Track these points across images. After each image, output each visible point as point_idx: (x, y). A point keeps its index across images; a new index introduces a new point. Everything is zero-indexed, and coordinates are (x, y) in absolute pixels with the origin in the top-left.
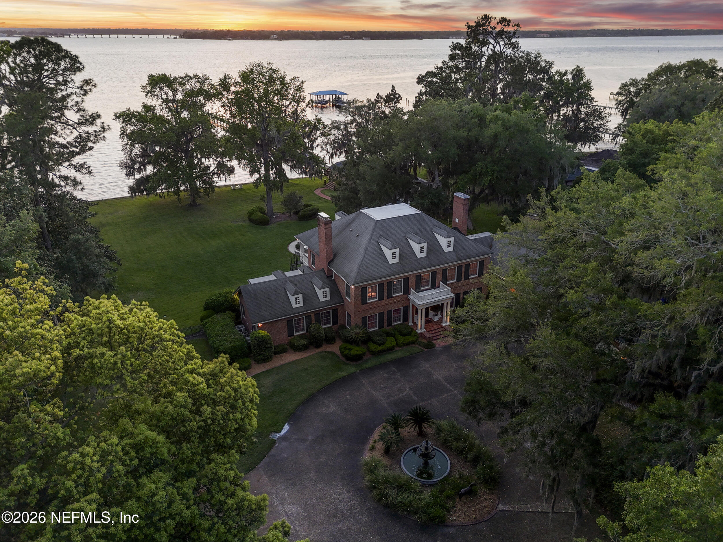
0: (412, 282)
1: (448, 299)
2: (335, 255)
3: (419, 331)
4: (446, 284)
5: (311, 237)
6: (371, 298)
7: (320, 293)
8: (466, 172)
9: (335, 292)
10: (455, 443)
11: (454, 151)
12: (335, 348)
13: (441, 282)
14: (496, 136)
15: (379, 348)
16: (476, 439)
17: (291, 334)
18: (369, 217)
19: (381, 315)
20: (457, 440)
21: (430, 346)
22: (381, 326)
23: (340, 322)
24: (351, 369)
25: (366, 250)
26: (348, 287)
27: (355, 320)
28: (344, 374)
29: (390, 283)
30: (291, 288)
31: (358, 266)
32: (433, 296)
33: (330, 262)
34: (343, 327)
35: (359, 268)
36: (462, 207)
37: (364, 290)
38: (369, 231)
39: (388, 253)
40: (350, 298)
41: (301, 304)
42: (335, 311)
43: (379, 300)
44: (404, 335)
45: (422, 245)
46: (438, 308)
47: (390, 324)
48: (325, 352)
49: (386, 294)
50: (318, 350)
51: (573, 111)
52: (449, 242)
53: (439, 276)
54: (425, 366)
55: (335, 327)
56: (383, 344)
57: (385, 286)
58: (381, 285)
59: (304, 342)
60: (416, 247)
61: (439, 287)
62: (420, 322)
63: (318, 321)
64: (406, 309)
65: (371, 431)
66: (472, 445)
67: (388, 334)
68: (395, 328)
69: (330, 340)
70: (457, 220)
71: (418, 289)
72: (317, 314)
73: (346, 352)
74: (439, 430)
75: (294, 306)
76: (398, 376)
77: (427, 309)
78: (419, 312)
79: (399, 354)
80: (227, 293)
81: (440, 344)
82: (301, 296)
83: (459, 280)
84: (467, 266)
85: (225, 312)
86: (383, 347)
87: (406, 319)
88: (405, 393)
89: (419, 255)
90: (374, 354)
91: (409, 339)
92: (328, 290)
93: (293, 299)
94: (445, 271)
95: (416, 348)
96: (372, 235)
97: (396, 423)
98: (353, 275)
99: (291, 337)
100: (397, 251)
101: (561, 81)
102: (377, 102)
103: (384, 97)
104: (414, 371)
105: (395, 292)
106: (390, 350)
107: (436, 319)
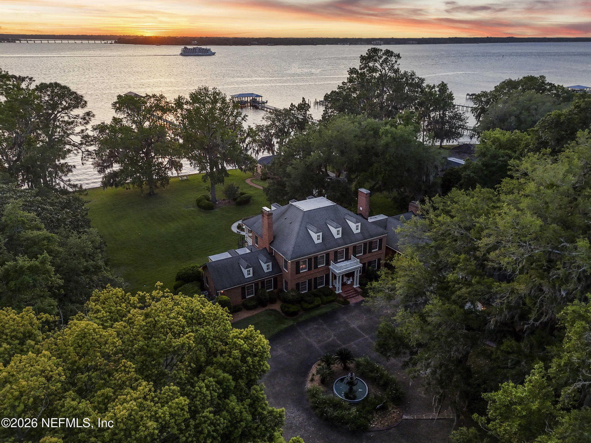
0: (332, 257)
1: (358, 268)
2: (274, 238)
3: (337, 292)
4: (355, 257)
5: (254, 223)
6: (303, 269)
7: (264, 266)
8: (366, 171)
9: (276, 265)
10: (370, 374)
11: (356, 156)
12: (277, 307)
13: (352, 256)
14: (387, 145)
15: (310, 306)
16: (384, 371)
17: (244, 297)
18: (298, 209)
19: (310, 281)
20: (371, 371)
21: (346, 303)
22: (310, 289)
23: (279, 287)
24: (290, 323)
25: (298, 233)
26: (286, 262)
27: (291, 285)
28: (285, 326)
29: (316, 258)
30: (243, 263)
31: (293, 246)
32: (347, 266)
33: (271, 243)
34: (281, 291)
35: (294, 247)
36: (364, 199)
37: (298, 264)
38: (300, 219)
39: (314, 236)
40: (287, 269)
41: (251, 275)
42: (275, 279)
43: (308, 270)
44: (327, 295)
45: (338, 229)
46: (350, 275)
47: (316, 287)
48: (270, 310)
49: (313, 265)
50: (264, 309)
51: (440, 114)
52: (357, 226)
53: (351, 251)
54: (344, 318)
55: (276, 291)
56: (312, 303)
57: (313, 260)
58: (310, 259)
59: (254, 303)
60: (334, 231)
61: (350, 259)
62: (338, 285)
63: (263, 286)
64: (327, 276)
65: (309, 368)
66: (382, 375)
67: (315, 295)
68: (320, 290)
69: (273, 301)
70: (361, 209)
71: (336, 261)
72: (263, 282)
73: (286, 310)
74: (358, 365)
75: (247, 276)
76: (325, 326)
77: (343, 276)
78: (337, 278)
79: (324, 310)
80: (193, 267)
81: (353, 301)
82: (251, 269)
83: (365, 253)
84: (371, 243)
85: (192, 281)
86: (312, 305)
87: (327, 283)
88: (331, 339)
89: (336, 237)
90: (307, 310)
91: (331, 298)
92: (270, 264)
93: (245, 272)
94: (355, 247)
95: (336, 305)
96: (302, 222)
97: (328, 361)
98: (290, 253)
99: (244, 300)
100: (321, 234)
101: (431, 93)
102: (291, 109)
103: (297, 106)
104: (336, 322)
105: (320, 264)
106: (317, 307)
107: (349, 282)
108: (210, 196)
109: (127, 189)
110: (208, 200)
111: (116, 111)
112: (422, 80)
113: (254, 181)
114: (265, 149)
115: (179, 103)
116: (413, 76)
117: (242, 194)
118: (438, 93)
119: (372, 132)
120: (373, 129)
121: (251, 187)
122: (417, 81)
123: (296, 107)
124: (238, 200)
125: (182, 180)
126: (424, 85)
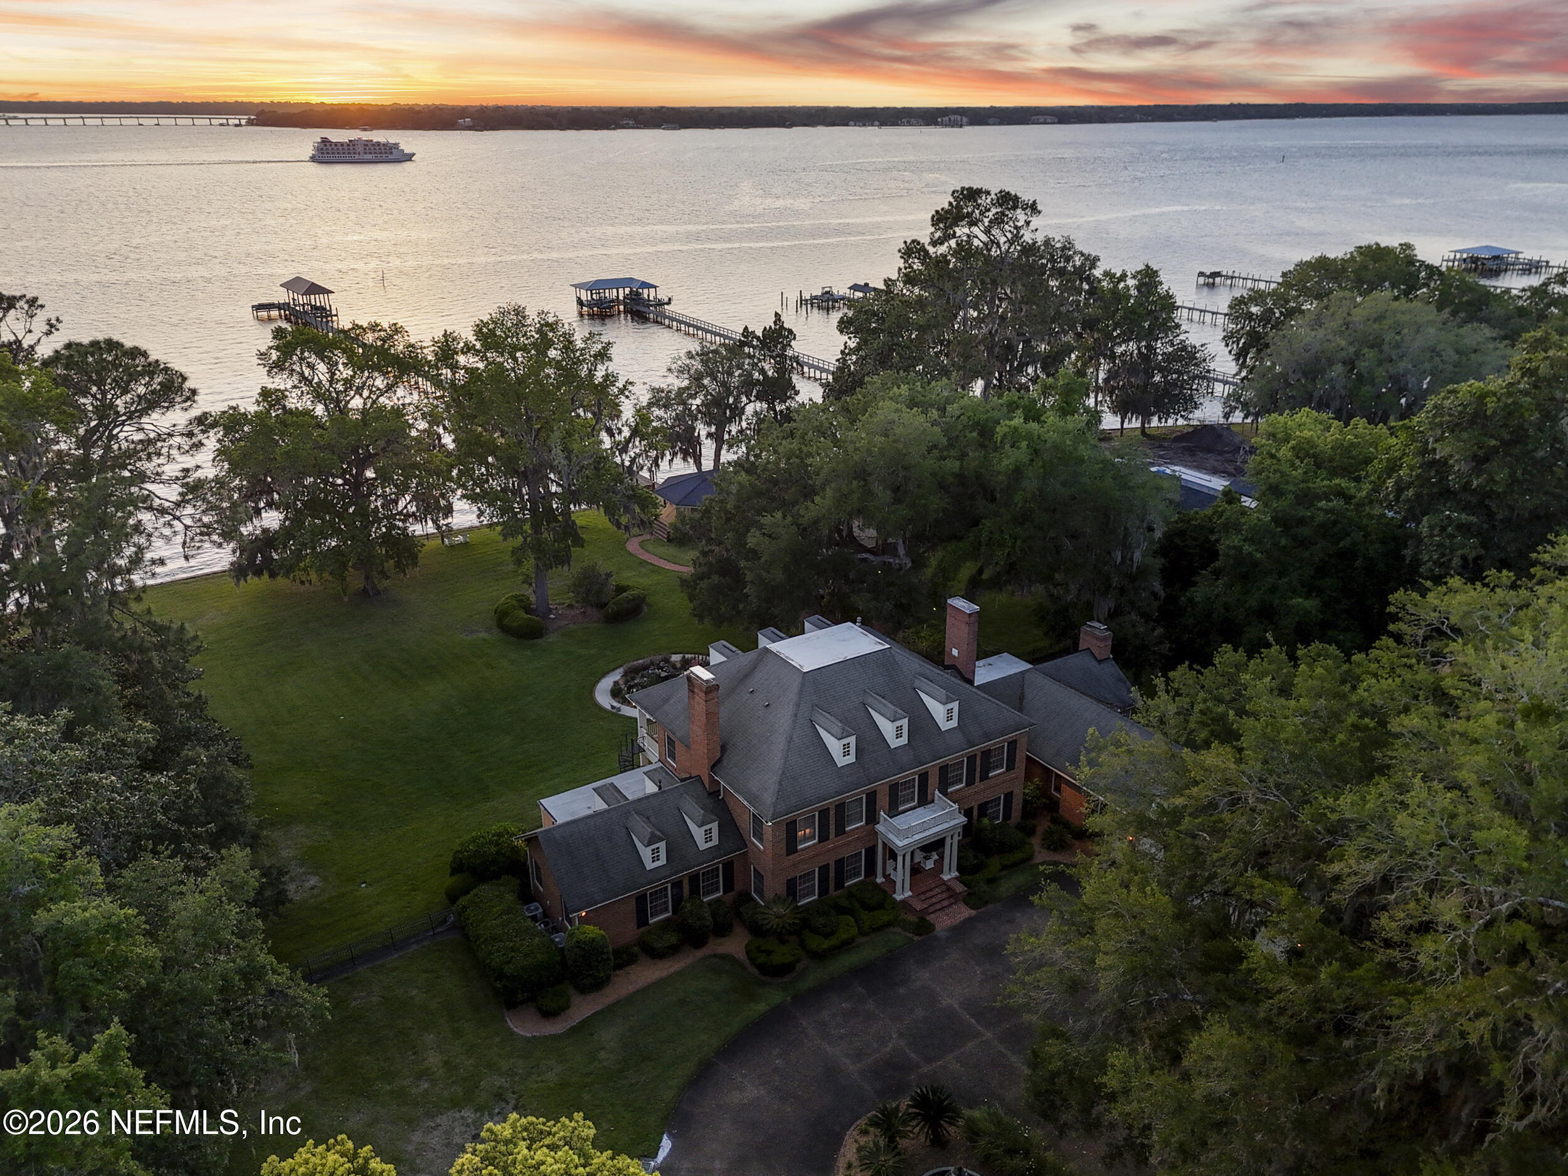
0: (883, 800)
1: (953, 828)
2: (723, 749)
3: (899, 897)
4: (945, 794)
5: (666, 700)
6: (806, 839)
7: (698, 833)
9: (729, 827)
10: (1008, 1160)
11: (936, 503)
12: (735, 945)
13: (937, 792)
14: (1017, 472)
15: (826, 944)
16: (1046, 1149)
17: (642, 921)
18: (785, 663)
19: (824, 869)
20: (1012, 1152)
21: (923, 927)
22: (823, 891)
23: (738, 887)
24: (774, 996)
25: (790, 740)
26: (757, 821)
27: (774, 886)
28: (761, 1007)
29: (841, 807)
30: (641, 828)
31: (776, 778)
32: (925, 826)
33: (715, 766)
34: (745, 897)
35: (780, 783)
36: (965, 629)
37: (791, 828)
38: (792, 694)
39: (834, 746)
40: (761, 840)
41: (663, 861)
42: (728, 866)
43: (820, 841)
44: (870, 909)
45: (898, 723)
46: (935, 846)
47: (839, 885)
48: (715, 956)
49: (832, 827)
50: (700, 953)
52: (950, 711)
53: (933, 780)
54: (922, 976)
55: (730, 896)
56: (833, 933)
57: (832, 813)
58: (824, 813)
59: (672, 939)
60: (887, 727)
61: (933, 801)
62: (901, 874)
63: (695, 891)
64: (871, 852)
65: (835, 1142)
66: (1042, 1165)
67: (841, 910)
68: (851, 895)
69: (722, 930)
70: (955, 652)
71: (893, 812)
72: (694, 879)
73: (762, 959)
74: (973, 1132)
75: (650, 865)
76: (870, 1005)
77: (912, 853)
78: (900, 859)
79: (868, 951)
80: (500, 835)
81: (944, 921)
82: (662, 845)
83: (970, 783)
84: (986, 754)
85: (497, 876)
86: (833, 941)
87: (871, 870)
88: (891, 1045)
89: (894, 743)
90: (819, 957)
91: (884, 917)
92: (714, 826)
93: (646, 853)
94: (944, 770)
95: (898, 936)
96: (798, 705)
97: (888, 1124)
98: (769, 798)
99: (643, 929)
100: (852, 740)
101: (1114, 291)
102: (742, 344)
104: (901, 991)
105: (850, 823)
106: (846, 946)
107: (929, 865)
108: (533, 599)
109: (302, 583)
110: (528, 610)
111: (269, 372)
112: (1093, 261)
113: (650, 547)
114: (674, 454)
115: (447, 350)
116: (1069, 249)
117: (621, 589)
118: (1133, 292)
119: (975, 434)
120: (978, 423)
121: (643, 563)
122: (1078, 263)
123: (758, 338)
124: (611, 608)
125: (452, 546)
126: (1097, 273)
